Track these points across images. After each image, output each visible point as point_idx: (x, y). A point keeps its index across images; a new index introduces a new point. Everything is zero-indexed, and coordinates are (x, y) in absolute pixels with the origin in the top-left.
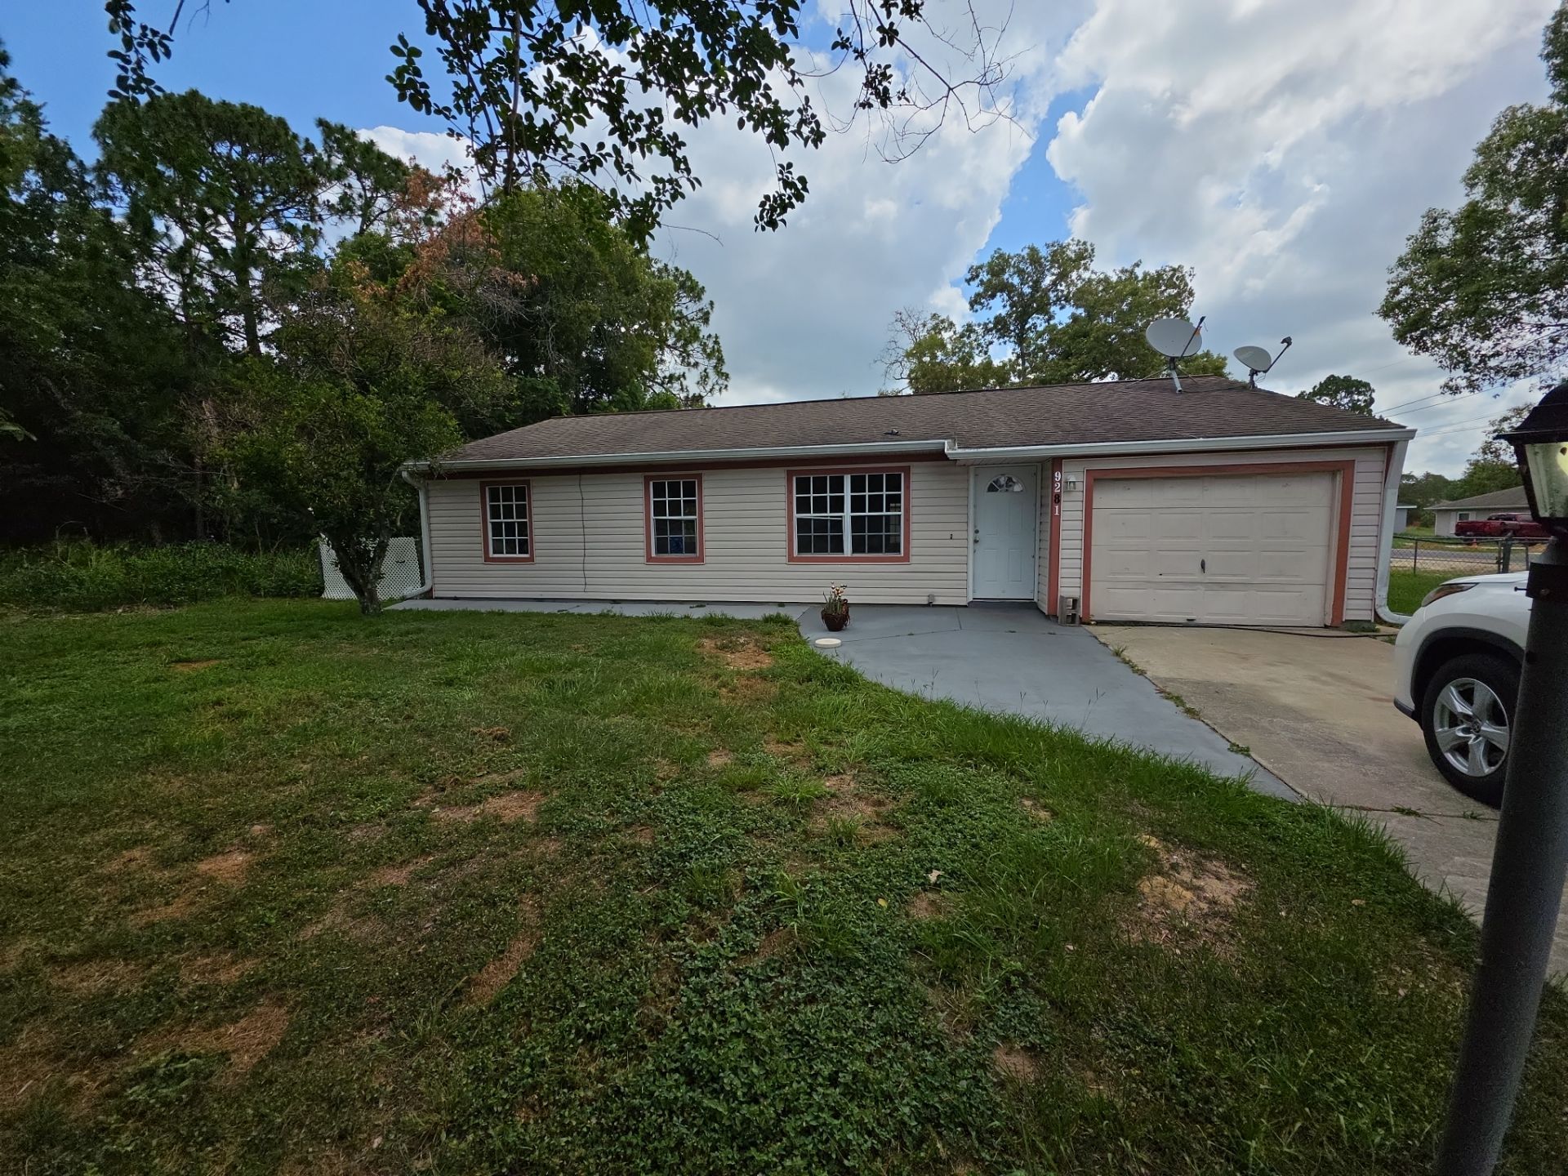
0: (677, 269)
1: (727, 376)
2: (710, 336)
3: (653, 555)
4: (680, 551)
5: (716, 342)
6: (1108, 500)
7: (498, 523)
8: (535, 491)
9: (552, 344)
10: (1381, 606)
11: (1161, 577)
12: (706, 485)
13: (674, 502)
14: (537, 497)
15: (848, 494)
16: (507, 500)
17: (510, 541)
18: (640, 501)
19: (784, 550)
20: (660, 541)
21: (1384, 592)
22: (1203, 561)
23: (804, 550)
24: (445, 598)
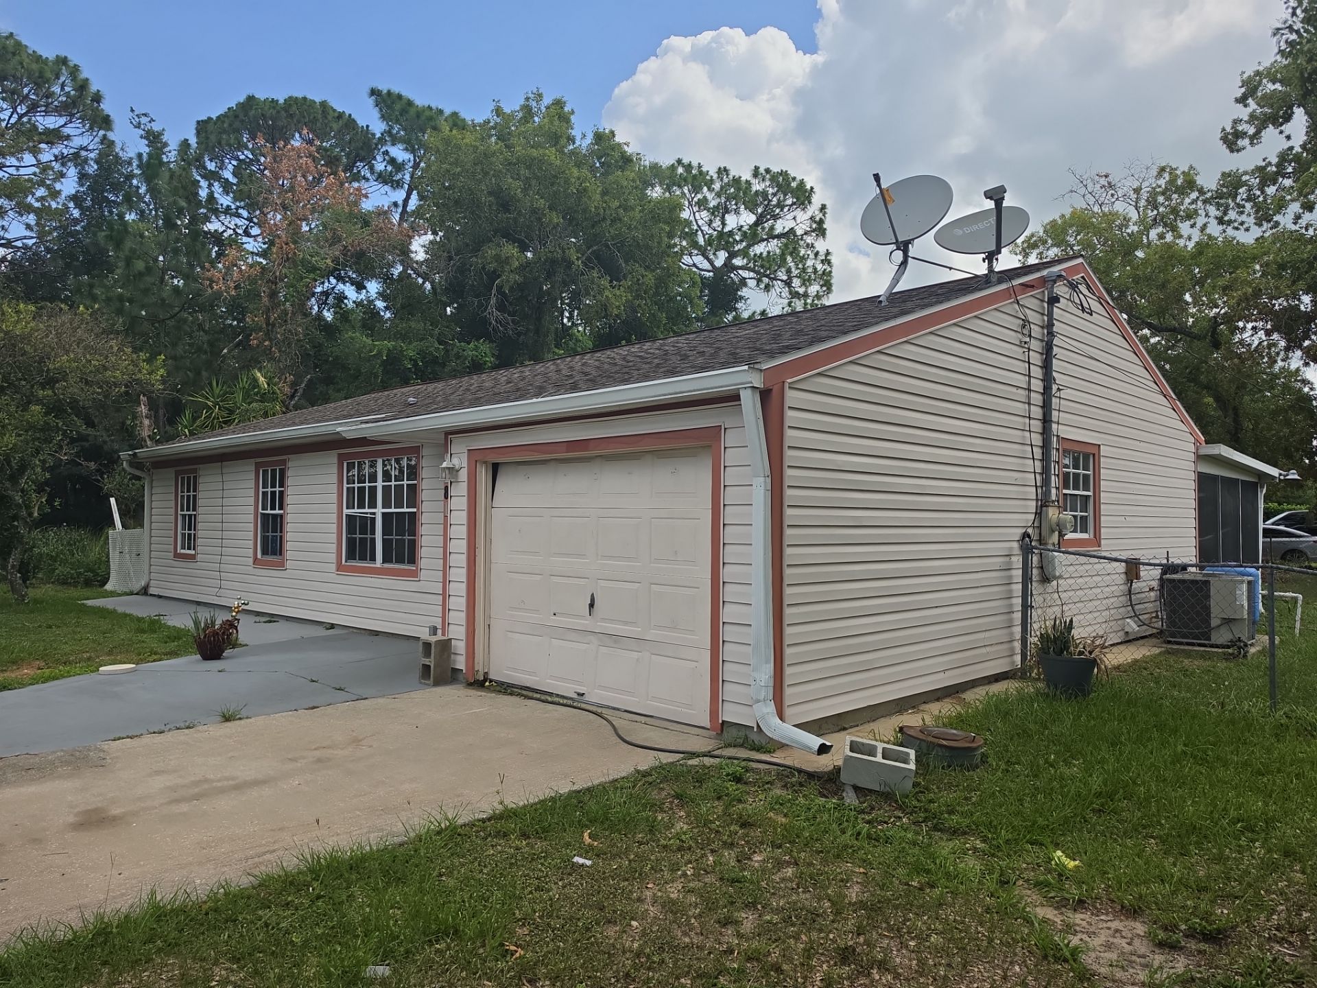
3: (259, 556)
4: (274, 553)
7: (184, 516)
8: (200, 480)
9: (493, 301)
10: (758, 701)
11: (554, 617)
12: (289, 473)
13: (273, 493)
14: (201, 487)
15: (380, 484)
16: (188, 491)
17: (189, 535)
18: (252, 493)
19: (334, 556)
20: (265, 540)
21: (765, 674)
22: (593, 595)
23: (351, 556)
24: (154, 595)
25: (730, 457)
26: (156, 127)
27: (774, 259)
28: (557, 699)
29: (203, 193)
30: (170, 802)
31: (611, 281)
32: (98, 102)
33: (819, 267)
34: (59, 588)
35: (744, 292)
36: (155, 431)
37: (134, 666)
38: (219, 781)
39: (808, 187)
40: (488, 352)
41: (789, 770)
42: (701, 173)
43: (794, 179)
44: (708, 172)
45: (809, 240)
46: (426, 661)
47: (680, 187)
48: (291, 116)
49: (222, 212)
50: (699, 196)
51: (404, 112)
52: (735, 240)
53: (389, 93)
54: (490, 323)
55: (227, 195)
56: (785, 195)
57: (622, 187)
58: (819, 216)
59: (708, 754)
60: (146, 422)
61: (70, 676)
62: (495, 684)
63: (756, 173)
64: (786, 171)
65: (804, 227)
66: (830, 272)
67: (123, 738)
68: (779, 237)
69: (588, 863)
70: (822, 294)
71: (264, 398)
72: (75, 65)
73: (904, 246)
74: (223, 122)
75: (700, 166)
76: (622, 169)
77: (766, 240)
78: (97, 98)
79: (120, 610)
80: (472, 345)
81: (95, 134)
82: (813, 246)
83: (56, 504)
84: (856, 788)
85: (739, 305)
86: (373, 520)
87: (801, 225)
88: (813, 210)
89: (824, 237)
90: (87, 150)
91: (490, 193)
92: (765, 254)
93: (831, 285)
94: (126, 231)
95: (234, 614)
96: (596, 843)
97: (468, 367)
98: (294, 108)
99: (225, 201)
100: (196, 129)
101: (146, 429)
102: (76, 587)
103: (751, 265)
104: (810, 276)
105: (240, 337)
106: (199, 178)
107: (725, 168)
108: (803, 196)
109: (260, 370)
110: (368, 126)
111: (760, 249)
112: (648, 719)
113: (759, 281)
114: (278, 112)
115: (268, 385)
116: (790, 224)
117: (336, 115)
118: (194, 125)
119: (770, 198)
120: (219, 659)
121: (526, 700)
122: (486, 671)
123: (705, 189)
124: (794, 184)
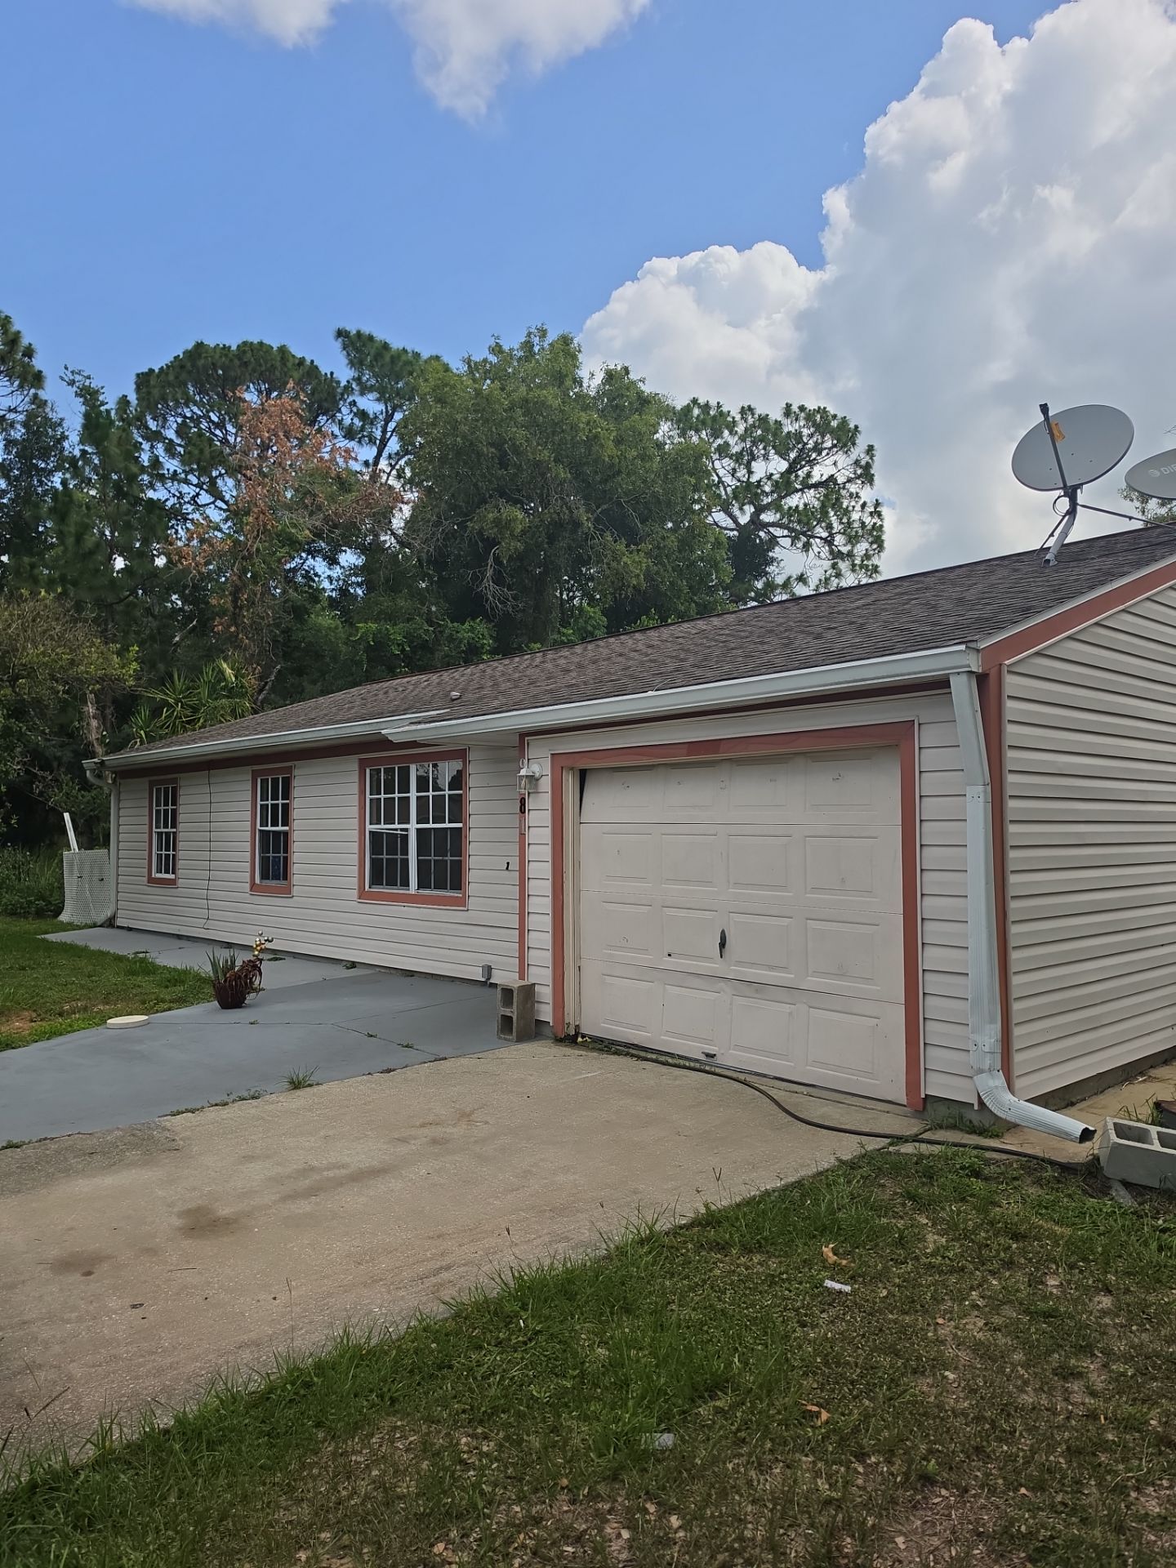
3: (257, 881)
4: (277, 877)
6: (601, 807)
7: (160, 834)
8: (181, 792)
9: (489, 573)
10: (981, 1071)
11: (669, 959)
12: (295, 783)
13: (275, 807)
14: (181, 800)
15: (413, 794)
16: (166, 804)
17: (167, 856)
18: (248, 805)
19: (356, 880)
20: (264, 862)
21: (989, 1037)
22: (723, 932)
23: (376, 880)
24: (122, 928)
25: (928, 759)
26: (95, 384)
27: (812, 513)
28: (682, 1062)
29: (145, 458)
30: (285, 1199)
31: (628, 546)
32: (30, 357)
33: (868, 520)
34: (8, 919)
35: (776, 553)
36: (105, 733)
37: (147, 1017)
38: (328, 1169)
39: (852, 426)
40: (486, 633)
41: (1035, 1161)
42: (721, 414)
43: (835, 417)
44: (729, 412)
45: (853, 488)
46: (507, 1012)
47: (697, 431)
48: (246, 364)
49: (169, 478)
50: (719, 441)
51: (378, 356)
52: (763, 492)
53: (359, 334)
54: (487, 600)
55: (174, 458)
56: (823, 437)
57: (640, 433)
58: (865, 459)
59: (915, 1139)
60: (94, 723)
61: (75, 1031)
62: (589, 1040)
63: (788, 411)
64: (825, 408)
65: (847, 473)
66: (881, 526)
67: (183, 1113)
68: (816, 486)
69: (847, 1289)
70: (872, 552)
71: (231, 692)
72: (7, 317)
73: (1071, 493)
74: (167, 374)
75: (719, 406)
76: (639, 411)
77: (801, 490)
78: (29, 352)
79: (93, 946)
80: (467, 625)
81: (25, 392)
82: (858, 496)
83: (13, 822)
84: (1127, 1185)
85: (770, 569)
86: (405, 838)
87: (843, 471)
88: (858, 452)
89: (871, 484)
90: (16, 412)
91: (492, 445)
92: (801, 507)
93: (883, 541)
94: (71, 501)
95: (256, 953)
96: (844, 1262)
97: (463, 651)
98: (249, 354)
99: (171, 465)
100: (136, 383)
101: (94, 731)
102: (26, 918)
103: (785, 520)
104: (857, 532)
105: (195, 623)
106: (140, 440)
107: (749, 406)
108: (845, 436)
109: (225, 661)
110: (332, 373)
111: (794, 501)
112: (810, 1090)
113: (795, 539)
114: (231, 360)
115: (236, 678)
116: (832, 471)
117: (297, 361)
118: (133, 379)
119: (805, 441)
120: (240, 1007)
121: (640, 1062)
122: (577, 1023)
123: (726, 433)
124: (834, 424)
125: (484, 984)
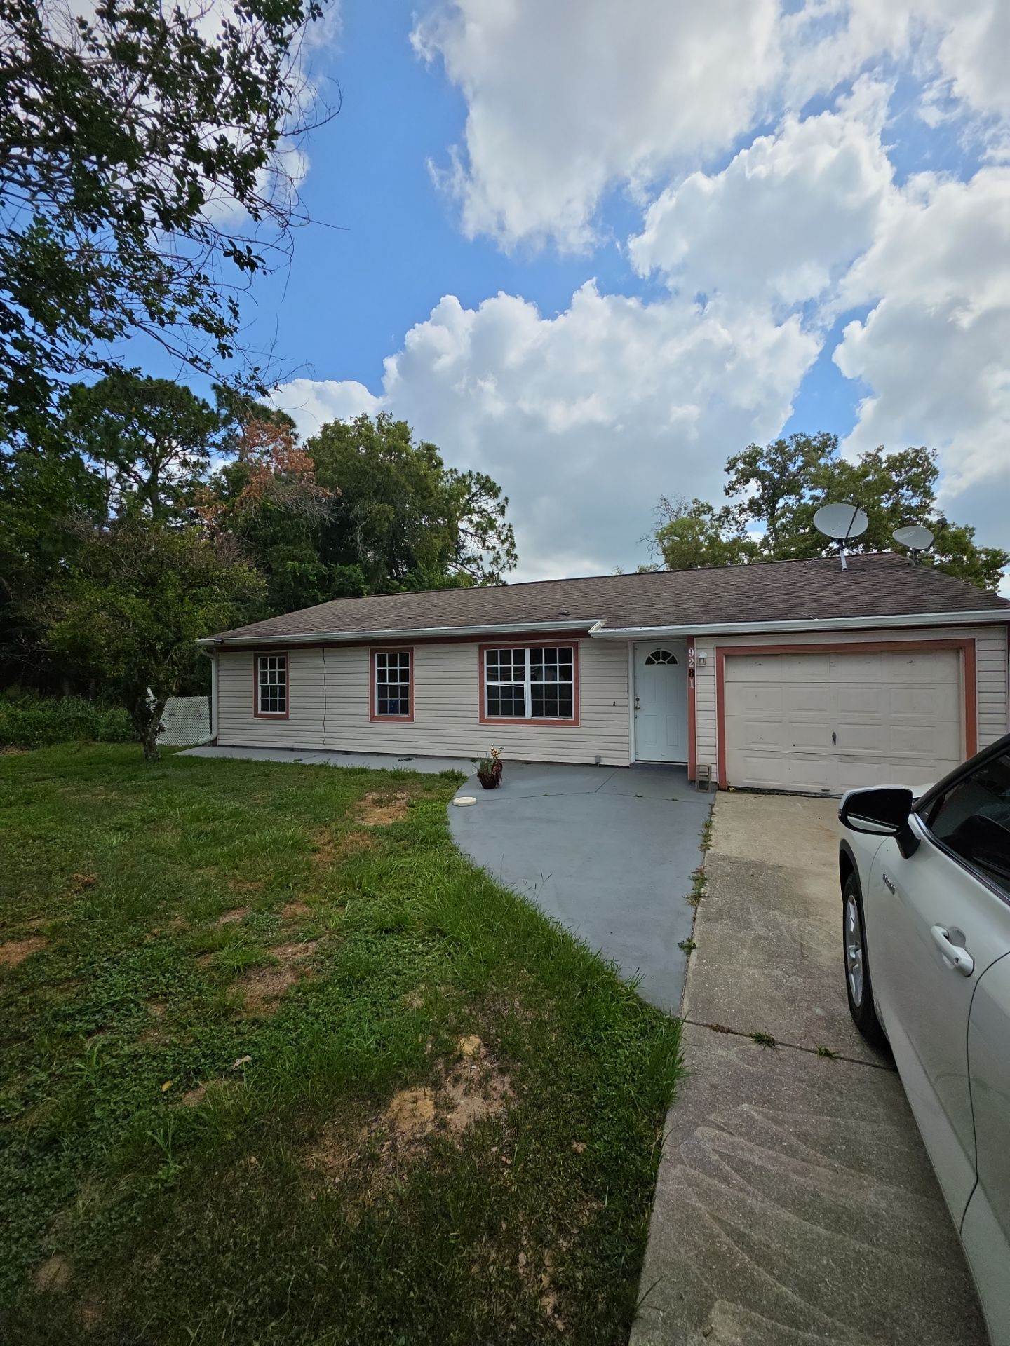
0: (478, 474)
1: (516, 557)
2: (504, 525)
3: (376, 714)
4: (396, 712)
5: (510, 530)
6: (741, 675)
7: (265, 687)
8: (290, 661)
11: (794, 747)
12: (415, 657)
13: (393, 671)
14: (291, 666)
15: (528, 665)
16: (273, 668)
17: (274, 700)
18: (364, 670)
19: (474, 712)
20: (383, 703)
22: (834, 733)
23: (494, 712)
24: (226, 746)
25: (981, 655)
58: (503, 504)
86: (520, 689)
88: (499, 499)
108: (495, 491)
125: (596, 765)
